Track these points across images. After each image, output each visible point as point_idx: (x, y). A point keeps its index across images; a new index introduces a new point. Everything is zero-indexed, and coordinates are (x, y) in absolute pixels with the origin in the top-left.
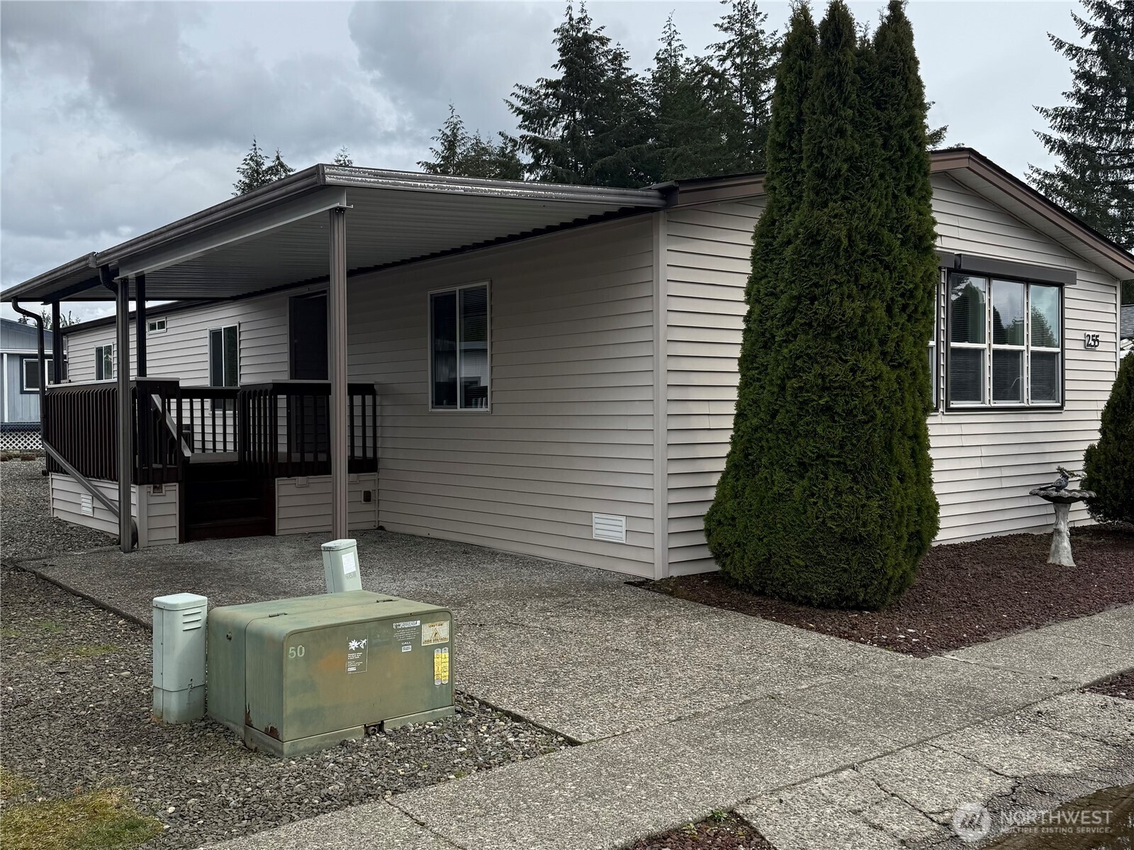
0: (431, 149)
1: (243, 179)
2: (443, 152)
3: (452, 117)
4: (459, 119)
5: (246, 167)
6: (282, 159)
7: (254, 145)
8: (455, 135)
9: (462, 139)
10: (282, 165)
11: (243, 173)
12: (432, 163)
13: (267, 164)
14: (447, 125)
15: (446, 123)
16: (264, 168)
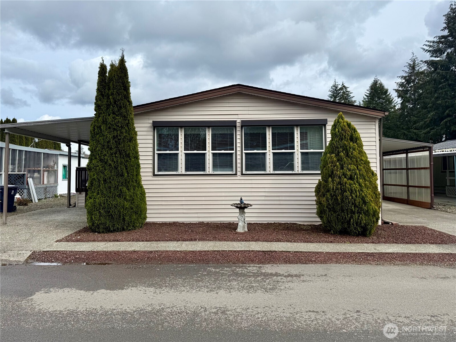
0: (403, 71)
1: (331, 94)
2: (409, 71)
3: (413, 57)
4: (416, 57)
5: (332, 89)
6: (344, 85)
7: (335, 81)
8: (414, 63)
9: (418, 64)
10: (344, 86)
11: (331, 91)
12: (405, 76)
13: (340, 87)
14: (411, 60)
15: (410, 59)
16: (338, 88)
